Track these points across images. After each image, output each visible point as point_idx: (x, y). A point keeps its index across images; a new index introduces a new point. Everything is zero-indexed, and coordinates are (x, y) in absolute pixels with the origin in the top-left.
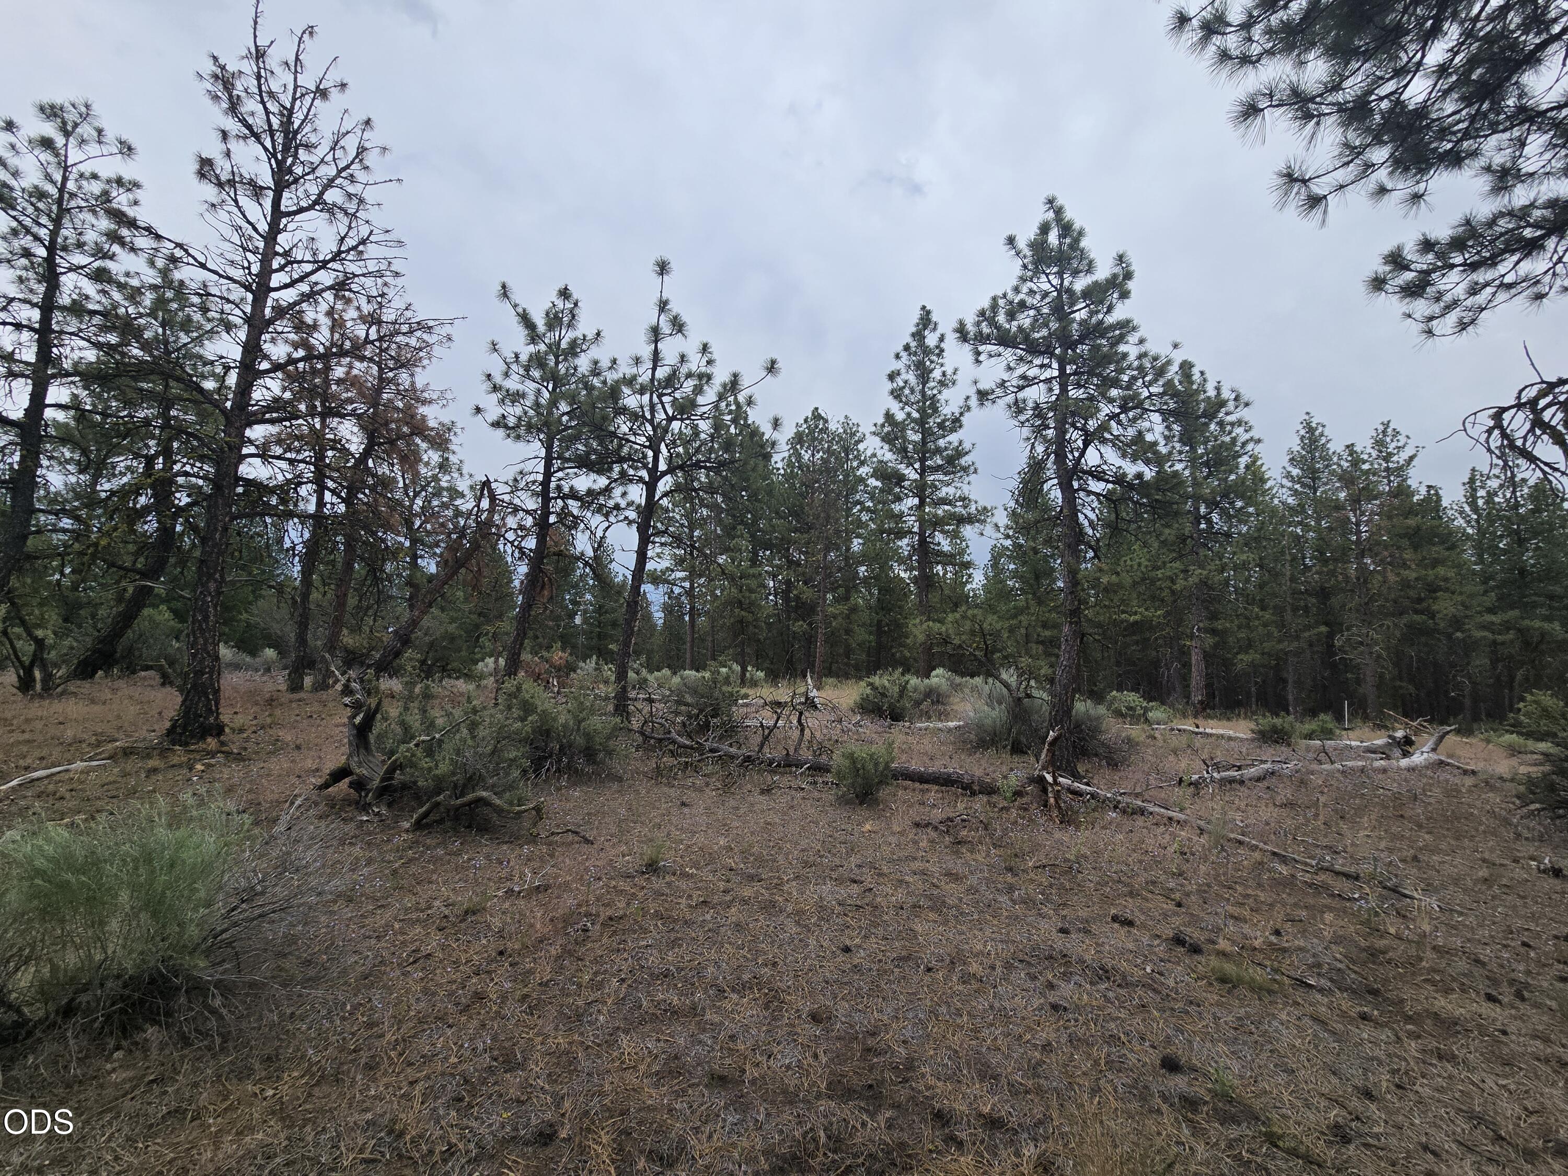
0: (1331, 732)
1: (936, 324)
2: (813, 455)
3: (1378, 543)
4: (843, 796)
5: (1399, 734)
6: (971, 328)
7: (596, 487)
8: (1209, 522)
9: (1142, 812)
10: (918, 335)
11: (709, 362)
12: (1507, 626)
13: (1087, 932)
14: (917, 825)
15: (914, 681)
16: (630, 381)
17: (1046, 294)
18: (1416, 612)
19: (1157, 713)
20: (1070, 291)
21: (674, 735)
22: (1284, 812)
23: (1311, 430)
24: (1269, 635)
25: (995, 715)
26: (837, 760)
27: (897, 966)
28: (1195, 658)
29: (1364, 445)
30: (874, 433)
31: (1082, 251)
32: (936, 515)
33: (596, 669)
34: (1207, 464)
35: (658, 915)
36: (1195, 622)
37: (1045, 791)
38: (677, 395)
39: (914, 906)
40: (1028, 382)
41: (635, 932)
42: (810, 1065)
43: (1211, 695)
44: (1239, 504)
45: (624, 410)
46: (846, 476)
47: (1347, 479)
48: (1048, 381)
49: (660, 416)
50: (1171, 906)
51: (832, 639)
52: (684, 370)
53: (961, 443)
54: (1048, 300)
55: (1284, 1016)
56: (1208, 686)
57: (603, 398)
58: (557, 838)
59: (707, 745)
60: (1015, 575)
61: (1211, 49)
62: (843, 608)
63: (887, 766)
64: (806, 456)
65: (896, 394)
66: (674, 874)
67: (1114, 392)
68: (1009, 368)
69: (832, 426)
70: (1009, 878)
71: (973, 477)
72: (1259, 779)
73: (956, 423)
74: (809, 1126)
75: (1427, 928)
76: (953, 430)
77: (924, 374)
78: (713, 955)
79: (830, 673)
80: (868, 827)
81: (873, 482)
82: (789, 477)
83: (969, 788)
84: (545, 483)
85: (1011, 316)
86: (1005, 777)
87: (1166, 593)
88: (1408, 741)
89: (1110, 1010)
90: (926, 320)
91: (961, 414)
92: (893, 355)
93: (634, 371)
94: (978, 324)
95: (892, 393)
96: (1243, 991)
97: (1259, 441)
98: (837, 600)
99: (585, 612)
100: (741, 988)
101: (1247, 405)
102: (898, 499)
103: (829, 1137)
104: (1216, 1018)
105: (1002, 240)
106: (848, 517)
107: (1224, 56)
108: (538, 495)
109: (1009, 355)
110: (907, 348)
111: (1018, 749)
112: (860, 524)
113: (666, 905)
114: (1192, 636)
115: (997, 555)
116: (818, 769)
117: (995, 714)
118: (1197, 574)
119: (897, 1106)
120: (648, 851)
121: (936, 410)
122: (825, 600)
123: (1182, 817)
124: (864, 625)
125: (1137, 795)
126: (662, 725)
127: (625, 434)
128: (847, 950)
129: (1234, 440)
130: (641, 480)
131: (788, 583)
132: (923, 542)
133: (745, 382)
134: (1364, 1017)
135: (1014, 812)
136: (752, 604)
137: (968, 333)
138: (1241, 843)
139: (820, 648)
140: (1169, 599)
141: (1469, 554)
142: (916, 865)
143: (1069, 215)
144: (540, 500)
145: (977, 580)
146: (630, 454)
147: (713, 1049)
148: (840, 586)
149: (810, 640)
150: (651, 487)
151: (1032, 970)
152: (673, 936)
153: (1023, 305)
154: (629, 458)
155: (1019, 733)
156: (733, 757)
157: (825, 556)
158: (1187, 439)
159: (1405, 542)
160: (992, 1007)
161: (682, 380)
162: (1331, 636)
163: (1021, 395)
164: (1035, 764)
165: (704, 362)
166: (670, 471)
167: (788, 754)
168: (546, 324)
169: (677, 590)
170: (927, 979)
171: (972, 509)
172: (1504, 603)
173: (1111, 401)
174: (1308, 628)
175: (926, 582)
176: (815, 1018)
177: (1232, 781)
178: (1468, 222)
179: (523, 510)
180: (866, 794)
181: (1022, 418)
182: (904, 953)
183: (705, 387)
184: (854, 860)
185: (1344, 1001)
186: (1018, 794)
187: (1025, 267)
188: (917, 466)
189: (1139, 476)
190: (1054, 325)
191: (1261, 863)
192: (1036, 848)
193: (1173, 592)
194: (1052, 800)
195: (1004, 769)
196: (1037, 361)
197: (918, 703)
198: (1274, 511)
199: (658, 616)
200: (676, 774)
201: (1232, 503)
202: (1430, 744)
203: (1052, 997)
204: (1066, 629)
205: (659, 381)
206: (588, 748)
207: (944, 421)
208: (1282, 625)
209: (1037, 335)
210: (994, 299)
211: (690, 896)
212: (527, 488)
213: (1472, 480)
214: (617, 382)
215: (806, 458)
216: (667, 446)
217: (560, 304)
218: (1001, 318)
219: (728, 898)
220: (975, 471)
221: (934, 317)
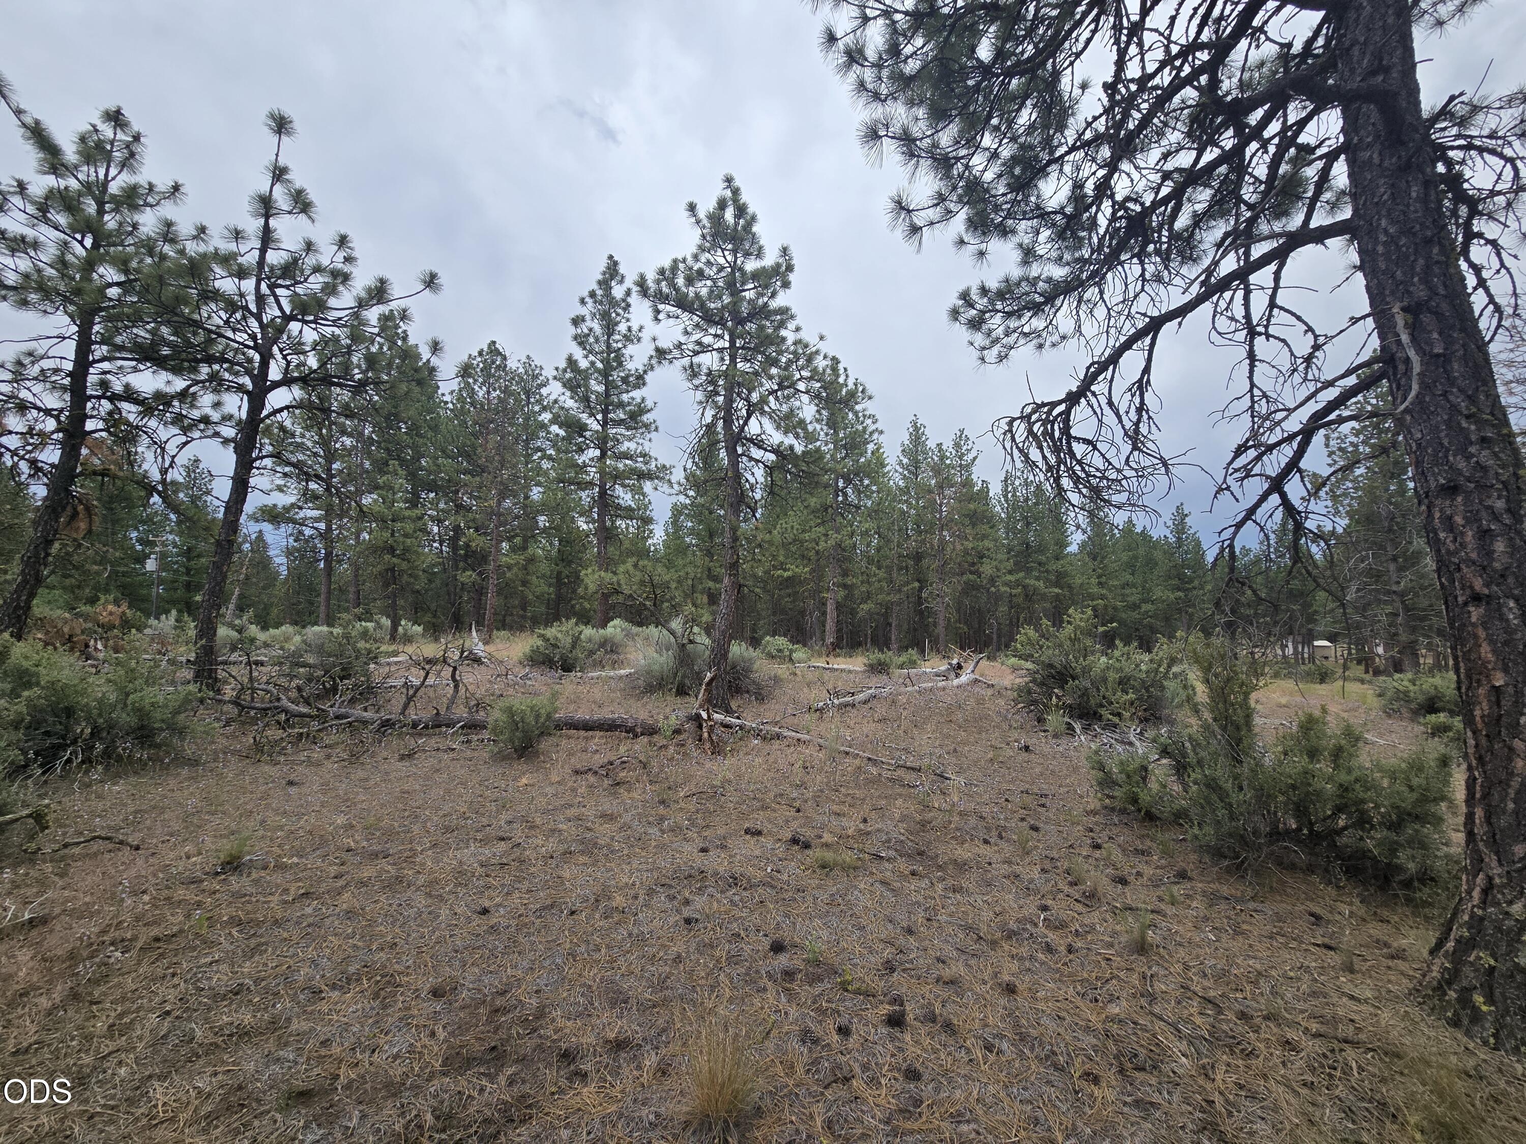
0: (915, 662)
1: (623, 277)
2: (488, 392)
3: (952, 520)
4: (499, 752)
5: (955, 662)
6: (650, 283)
7: (170, 390)
8: (845, 495)
9: (778, 736)
10: (605, 284)
11: (348, 260)
12: (1018, 583)
13: (723, 847)
14: (577, 772)
15: (588, 632)
16: (226, 260)
17: (721, 269)
18: (971, 573)
19: (800, 654)
20: (741, 269)
21: (285, 702)
22: (879, 726)
23: (917, 429)
24: (881, 588)
25: (663, 661)
26: (496, 715)
27: (540, 917)
28: (830, 607)
29: (948, 445)
30: (555, 378)
31: (754, 235)
32: (616, 469)
33: (176, 628)
34: (845, 447)
35: (236, 922)
36: (832, 577)
37: (700, 727)
38: (300, 290)
39: (564, 854)
40: (703, 348)
41: (194, 949)
42: (424, 1046)
43: (839, 638)
44: (866, 482)
45: (215, 295)
46: (527, 419)
47: (937, 470)
48: (720, 350)
49: (271, 312)
50: (793, 813)
51: (504, 590)
52: (310, 261)
53: (643, 399)
54: (723, 274)
55: (862, 886)
56: (839, 631)
57: (180, 271)
58: (76, 850)
59: (332, 712)
60: (692, 532)
61: (852, 77)
62: (520, 558)
63: (549, 716)
64: (481, 393)
65: (581, 340)
66: (265, 868)
67: (774, 371)
68: (686, 333)
69: (512, 364)
70: (662, 810)
71: (653, 435)
72: (865, 702)
73: (640, 380)
74: (414, 1113)
75: (956, 799)
76: (637, 386)
77: (610, 327)
78: (311, 953)
79: (503, 625)
80: (524, 781)
81: (555, 429)
82: (459, 413)
83: (631, 731)
84: (79, 373)
85: (690, 281)
86: (666, 718)
87: (812, 553)
88: (960, 667)
89: (736, 912)
90: (612, 271)
91: (645, 372)
92: (577, 299)
93: (233, 247)
94: (658, 282)
95: (575, 338)
96: (836, 872)
97: (881, 432)
98: (513, 549)
99: (163, 556)
100: (344, 982)
101: (870, 398)
102: (581, 450)
103: (437, 1118)
104: (815, 899)
105: (684, 206)
106: (527, 463)
107: (861, 85)
108: (64, 389)
109: (687, 320)
110: (592, 294)
111: (682, 691)
112: (539, 470)
113: (249, 907)
114: (828, 590)
115: (677, 511)
116: (473, 726)
117: (662, 659)
118: (834, 537)
119: (522, 1060)
120: (227, 846)
121: (620, 364)
122: (499, 550)
123: (807, 737)
124: (543, 576)
125: (776, 723)
126: (267, 692)
127: (218, 327)
128: (485, 911)
129: (865, 429)
130: (241, 388)
131: (457, 529)
132: (603, 493)
133: (396, 290)
134: (913, 873)
135: (672, 749)
136: (406, 550)
137: (648, 288)
138: (847, 753)
139: (491, 600)
140: (814, 558)
141: (1002, 533)
142: (571, 812)
143: (744, 197)
144: (67, 397)
145: (658, 535)
146: (223, 353)
147: (297, 1063)
148: (517, 535)
149: (480, 592)
150: (257, 399)
151: (672, 891)
152: (253, 942)
153: (700, 273)
154: (222, 360)
155: (684, 676)
156: (365, 723)
157: (499, 503)
158: (832, 424)
159: (967, 521)
160: (630, 935)
161: (307, 272)
162: (920, 589)
163: (696, 360)
164: (694, 704)
165: (340, 257)
166: (287, 381)
167: (438, 714)
168: (79, 152)
169: (308, 532)
170: (570, 922)
171: (653, 466)
172: (1019, 566)
173: (771, 378)
174: (908, 583)
175: (607, 535)
176: (436, 993)
177: (846, 705)
178: (1007, 281)
179: (39, 409)
180: (526, 748)
181: (696, 382)
182: (549, 902)
183: (341, 288)
184: (504, 817)
185: (903, 865)
186: (677, 732)
187: (703, 236)
188: (599, 417)
189: (791, 448)
190: (727, 299)
191: (859, 768)
192: (688, 779)
193: (817, 552)
194: (706, 735)
195: (668, 710)
196: (712, 331)
197: (592, 653)
198: (889, 491)
199: (280, 562)
200: (284, 748)
201: (861, 481)
202: (971, 668)
203: (687, 912)
204: (726, 580)
205: (272, 268)
206: (142, 728)
207: (628, 376)
208: (891, 581)
209: (712, 306)
210: (675, 261)
211: (286, 891)
212: (43, 376)
213: (1006, 480)
214: (204, 256)
215: (481, 394)
216: (281, 350)
217: (107, 131)
218: (680, 281)
219: (341, 883)
220: (656, 429)
221: (622, 269)
